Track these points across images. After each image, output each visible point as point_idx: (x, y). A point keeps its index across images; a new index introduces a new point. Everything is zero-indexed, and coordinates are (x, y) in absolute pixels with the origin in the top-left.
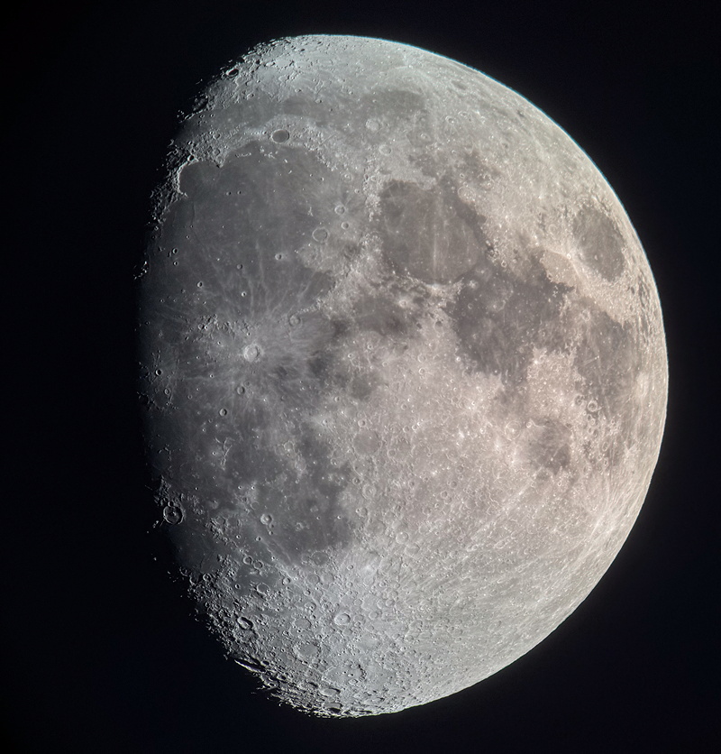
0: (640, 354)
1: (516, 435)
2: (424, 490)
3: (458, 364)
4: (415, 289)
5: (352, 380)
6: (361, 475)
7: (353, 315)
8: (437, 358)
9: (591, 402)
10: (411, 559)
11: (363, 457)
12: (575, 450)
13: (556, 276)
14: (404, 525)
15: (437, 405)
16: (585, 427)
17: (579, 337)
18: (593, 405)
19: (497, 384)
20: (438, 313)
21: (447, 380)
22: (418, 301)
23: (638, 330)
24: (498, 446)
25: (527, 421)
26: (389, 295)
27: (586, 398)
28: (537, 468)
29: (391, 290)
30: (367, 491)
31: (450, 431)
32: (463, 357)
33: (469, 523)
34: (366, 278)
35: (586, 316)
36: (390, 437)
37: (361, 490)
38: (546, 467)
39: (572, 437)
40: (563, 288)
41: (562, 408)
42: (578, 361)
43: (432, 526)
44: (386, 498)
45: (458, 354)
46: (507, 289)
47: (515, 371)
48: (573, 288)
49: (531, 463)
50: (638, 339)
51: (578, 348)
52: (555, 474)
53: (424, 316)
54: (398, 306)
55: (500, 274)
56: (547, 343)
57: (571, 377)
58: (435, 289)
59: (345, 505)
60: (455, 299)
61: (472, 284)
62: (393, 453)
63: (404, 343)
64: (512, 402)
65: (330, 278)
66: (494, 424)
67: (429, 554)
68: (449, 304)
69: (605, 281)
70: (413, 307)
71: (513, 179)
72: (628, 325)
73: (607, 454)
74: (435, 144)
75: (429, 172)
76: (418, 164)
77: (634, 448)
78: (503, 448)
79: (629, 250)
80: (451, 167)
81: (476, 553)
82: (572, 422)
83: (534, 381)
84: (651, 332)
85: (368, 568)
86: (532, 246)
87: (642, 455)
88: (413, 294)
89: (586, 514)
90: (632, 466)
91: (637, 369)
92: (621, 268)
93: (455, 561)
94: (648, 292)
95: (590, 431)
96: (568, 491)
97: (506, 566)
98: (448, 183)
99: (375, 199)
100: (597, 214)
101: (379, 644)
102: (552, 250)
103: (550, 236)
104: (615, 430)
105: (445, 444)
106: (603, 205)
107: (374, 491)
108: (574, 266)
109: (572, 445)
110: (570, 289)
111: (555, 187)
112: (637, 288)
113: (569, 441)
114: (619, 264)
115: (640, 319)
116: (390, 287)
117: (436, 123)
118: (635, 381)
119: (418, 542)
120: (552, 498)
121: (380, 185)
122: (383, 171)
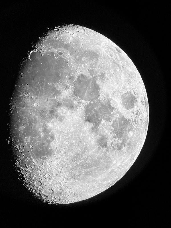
1: (94, 137)
2: (71, 145)
3: (84, 119)
4: (79, 100)
5: (59, 117)
6: (57, 139)
7: (63, 102)
8: (79, 116)
9: (114, 134)
10: (66, 161)
11: (58, 135)
12: (109, 144)
13: (112, 106)
14: (65, 153)
17: (114, 119)
19: (92, 125)
20: (82, 107)
22: (78, 103)
23: (132, 122)
24: (89, 138)
25: (97, 134)
26: (72, 100)
27: (113, 133)
28: (98, 145)
30: (58, 143)
31: (79, 133)
33: (81, 155)
34: (68, 95)
35: (118, 115)
36: (65, 132)
37: (56, 143)
38: (101, 146)
39: (108, 141)
40: (114, 108)
41: (106, 134)
42: (113, 125)
44: (62, 145)
45: (84, 116)
46: (100, 105)
47: (97, 123)
51: (113, 122)
52: (103, 148)
53: (79, 106)
54: (74, 103)
55: (99, 102)
56: (106, 119)
58: (83, 101)
59: (51, 146)
60: (87, 105)
61: (92, 102)
62: (65, 135)
63: (73, 111)
64: (95, 129)
65: (60, 92)
66: (89, 134)
67: (70, 161)
68: (85, 105)
69: (126, 109)
70: (77, 104)
71: (111, 82)
72: (129, 120)
73: (117, 146)
74: (96, 68)
75: (91, 75)
76: (90, 72)
77: (126, 147)
78: (91, 139)
79: (137, 104)
80: (97, 75)
81: (82, 162)
82: (109, 137)
83: (101, 126)
84: (137, 123)
85: (55, 162)
86: (109, 98)
87: (129, 149)
88: (78, 101)
89: (110, 159)
90: (125, 151)
91: (129, 130)
92: (132, 108)
93: (76, 164)
94: (140, 114)
95: (113, 140)
96: (106, 152)
97: (89, 167)
98: (95, 78)
99: (76, 77)
100: (131, 94)
101: (57, 183)
102: (114, 99)
103: (115, 96)
104: (120, 142)
105: (77, 136)
106: (134, 93)
107: (59, 143)
108: (118, 104)
109: (108, 142)
110: (115, 109)
111: (121, 86)
112: (136, 112)
113: (107, 141)
114: (132, 106)
115: (134, 120)
116: (73, 98)
117: (99, 63)
118: (128, 132)
119: (68, 157)
120: (102, 153)
121: (79, 74)
122: (81, 71)
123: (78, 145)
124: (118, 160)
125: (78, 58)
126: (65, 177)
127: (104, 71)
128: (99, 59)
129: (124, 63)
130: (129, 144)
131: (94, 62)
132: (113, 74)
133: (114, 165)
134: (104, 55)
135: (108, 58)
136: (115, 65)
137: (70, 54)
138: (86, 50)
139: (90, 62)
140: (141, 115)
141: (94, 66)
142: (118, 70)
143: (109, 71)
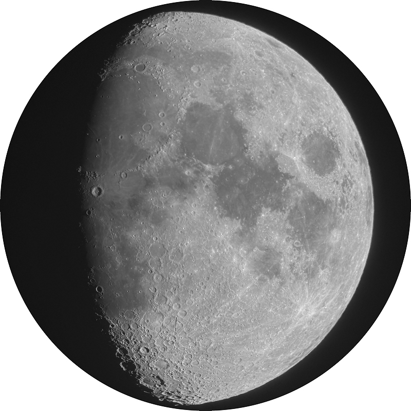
0: (335, 218)
1: (246, 254)
2: (190, 279)
3: (215, 211)
4: (196, 166)
5: (152, 213)
6: (153, 269)
7: (157, 176)
8: (203, 206)
9: (296, 241)
10: (182, 319)
11: (155, 258)
12: (284, 267)
13: (284, 169)
14: (178, 299)
15: (200, 233)
16: (291, 255)
17: (292, 204)
18: (298, 243)
19: (237, 225)
20: (207, 180)
21: (208, 220)
22: (196, 172)
23: (336, 205)
24: (235, 260)
25: (254, 247)
26: (181, 168)
27: (293, 239)
28: (259, 274)
29: (182, 165)
30: (157, 278)
31: (207, 248)
32: (218, 208)
33: (216, 301)
34: (168, 156)
35: (299, 193)
36: (171, 249)
37: (153, 277)
38: (265, 274)
39: (282, 259)
40: (287, 176)
41: (277, 242)
42: (290, 218)
43: (194, 300)
44: (167, 283)
45: (216, 205)
46: (252, 172)
47: (249, 217)
48: (293, 177)
49: (255, 272)
50: (335, 209)
51: (291, 210)
52: (271, 279)
53: (199, 181)
54: (185, 174)
55: (249, 163)
56: (271, 206)
57: (285, 226)
58: (208, 167)
59: (143, 285)
60: (219, 174)
61: (231, 167)
62: (172, 258)
63: (185, 196)
64: (245, 236)
65: (148, 153)
66: (234, 247)
67: (193, 317)
68: (215, 177)
69: (317, 176)
70: (193, 176)
71: (271, 111)
72: (329, 201)
73: (306, 271)
74: (229, 86)
75: (220, 101)
76: (215, 95)
77: (327, 270)
78: (238, 261)
79: (342, 160)
80: (234, 100)
81: (221, 319)
82: (283, 251)
83: (261, 225)
84: (348, 207)
85: (157, 322)
86: (272, 150)
87: (333, 275)
88: (195, 168)
89: (291, 303)
90: (326, 280)
91: (332, 226)
92: (332, 170)
93: (209, 322)
94: (352, 184)
95: (295, 257)
96: (279, 289)
97: (240, 327)
98: (230, 108)
99: (183, 111)
100: (323, 137)
101: (168, 366)
102: (285, 154)
103: (285, 146)
104: (312, 258)
105: (203, 255)
106: (331, 133)
107: (160, 278)
108: (297, 165)
109: (282, 264)
110: (292, 177)
111: (297, 119)
112: (341, 181)
113: (280, 261)
114: (330, 167)
115: (339, 199)
116: (181, 162)
117: (234, 73)
118: (330, 233)
119: (186, 310)
120: (268, 292)
121: (188, 103)
122: (192, 96)
123: (208, 278)
124: (310, 303)
125: (182, 70)
126: (184, 353)
127: (249, 90)
128: (231, 63)
129: (293, 68)
130: (334, 262)
131: (222, 72)
132: (273, 92)
133: (301, 316)
134: (242, 56)
135: (253, 60)
136: (273, 74)
137: (164, 64)
138: (199, 49)
139: (212, 73)
140: (354, 186)
141: (222, 80)
142: (283, 83)
143: (262, 88)
